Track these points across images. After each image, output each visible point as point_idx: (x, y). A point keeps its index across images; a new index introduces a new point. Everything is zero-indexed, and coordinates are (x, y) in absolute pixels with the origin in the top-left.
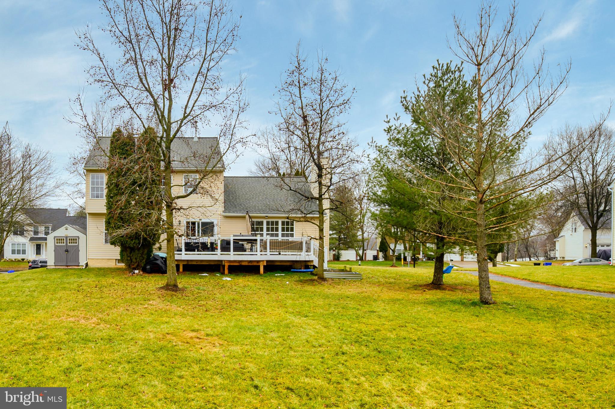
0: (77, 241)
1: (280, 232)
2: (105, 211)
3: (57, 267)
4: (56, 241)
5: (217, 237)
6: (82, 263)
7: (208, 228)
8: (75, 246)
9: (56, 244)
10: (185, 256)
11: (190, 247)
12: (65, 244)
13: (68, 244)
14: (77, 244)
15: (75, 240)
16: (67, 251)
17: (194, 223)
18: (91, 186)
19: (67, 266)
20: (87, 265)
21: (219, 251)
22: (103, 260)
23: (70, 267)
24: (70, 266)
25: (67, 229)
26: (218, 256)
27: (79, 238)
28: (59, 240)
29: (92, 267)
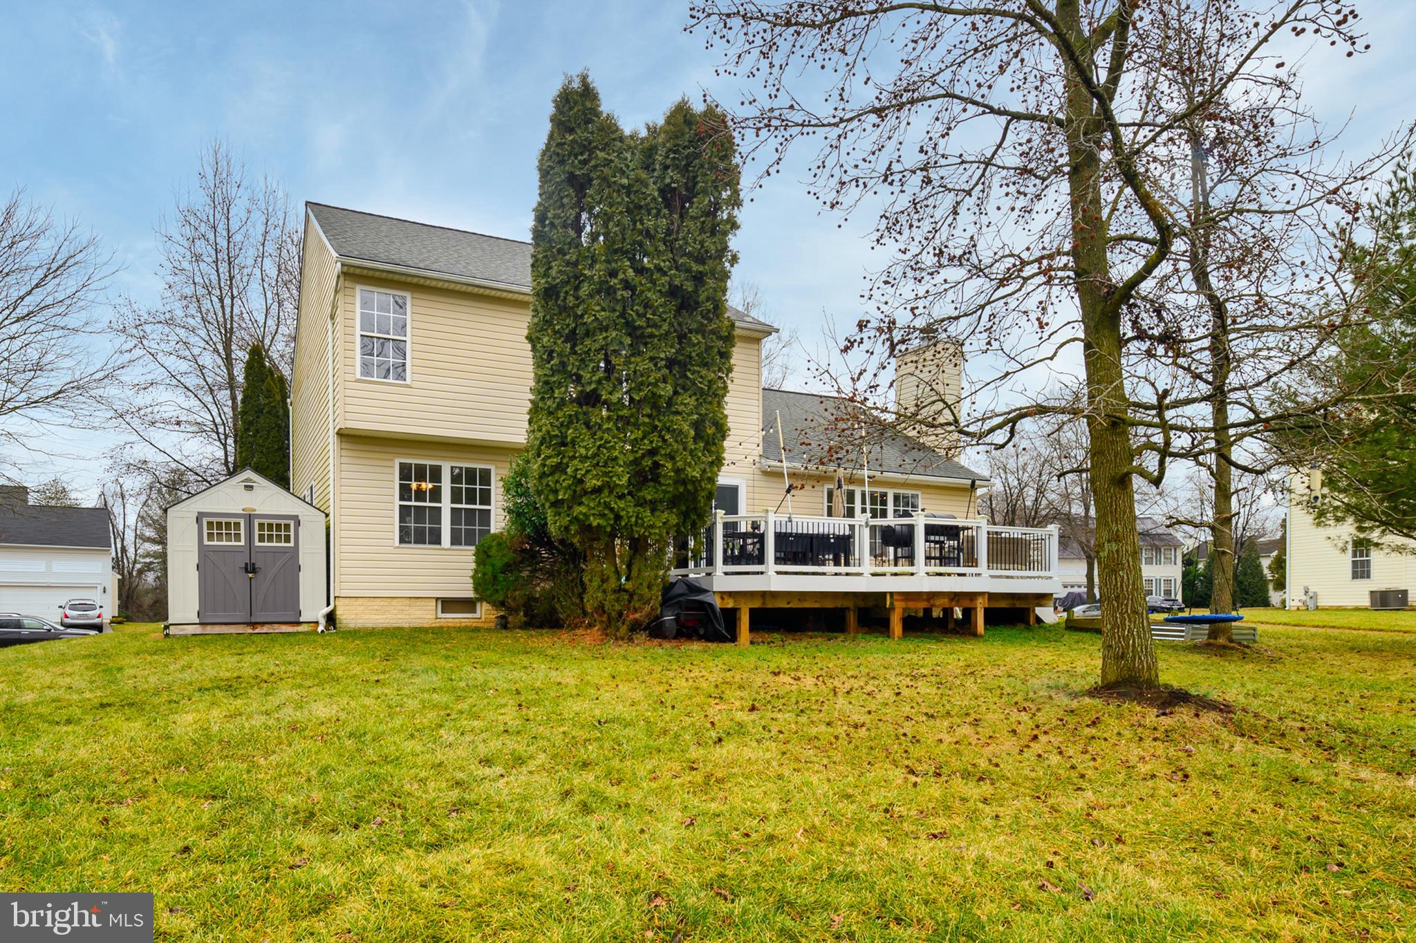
0: (292, 533)
3: (209, 629)
4: (205, 531)
8: (284, 551)
9: (206, 542)
12: (242, 543)
13: (257, 544)
14: (292, 544)
15: (282, 528)
16: (251, 568)
18: (358, 332)
19: (253, 625)
20: (331, 618)
21: (865, 564)
22: (394, 602)
23: (265, 629)
24: (263, 624)
25: (249, 488)
27: (298, 523)
28: (216, 525)
29: (352, 626)
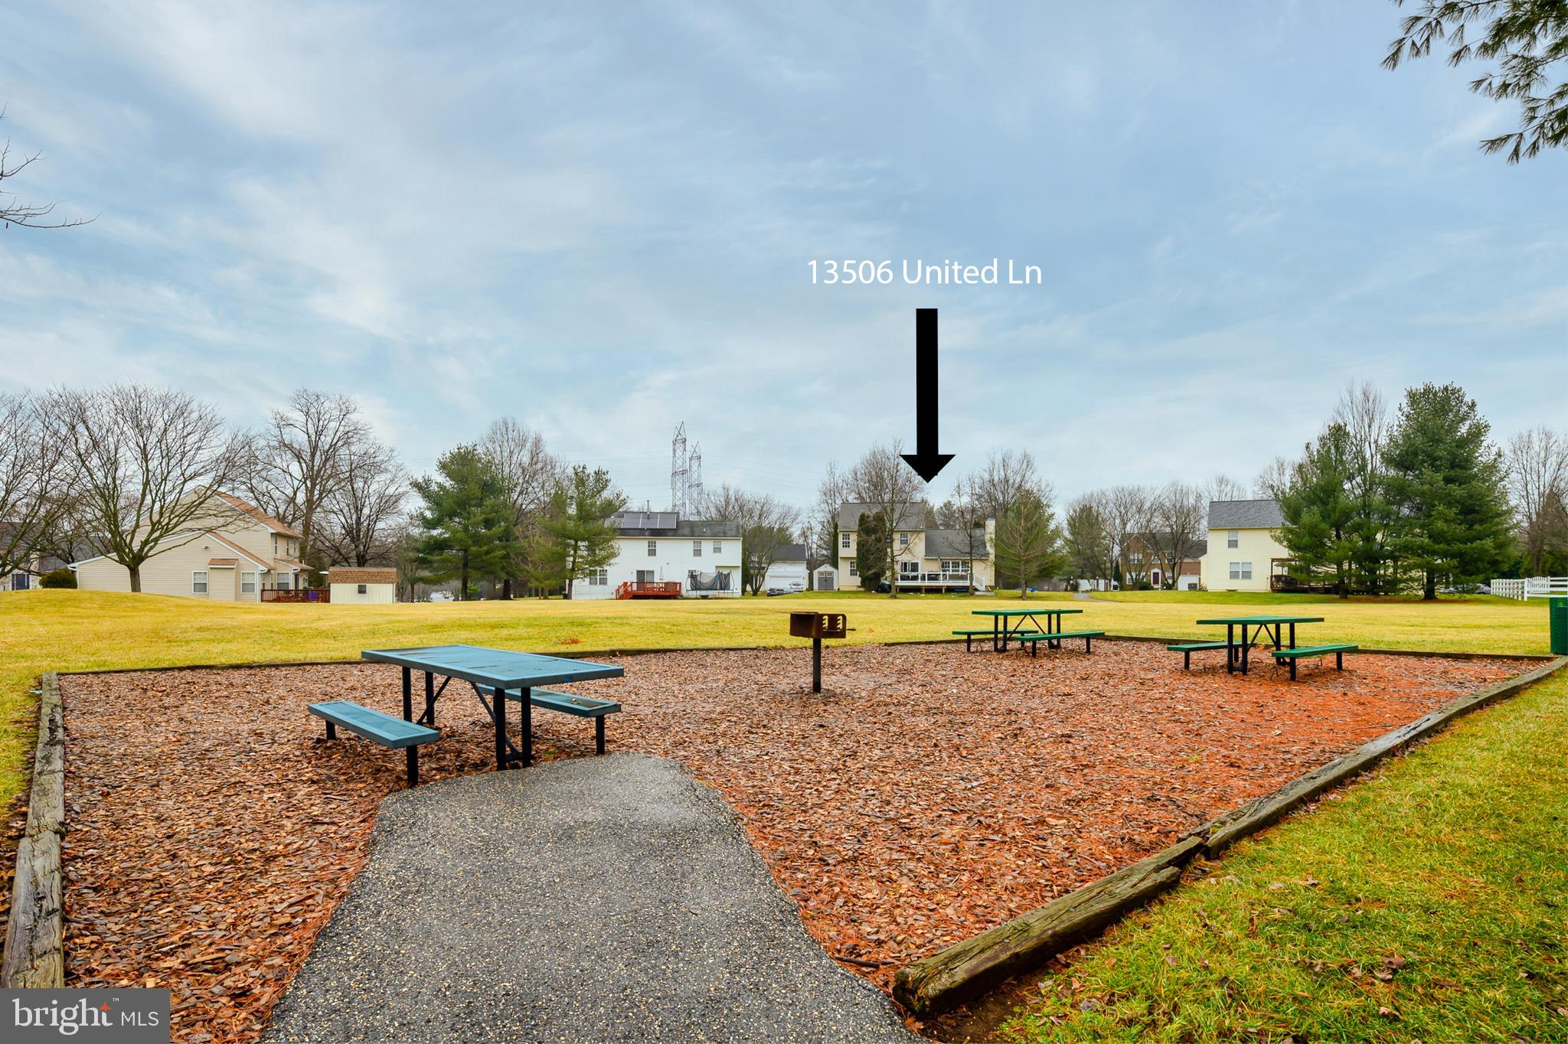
1: (951, 569)
2: (855, 556)
5: (920, 573)
6: (836, 588)
7: (915, 567)
8: (831, 577)
10: (900, 583)
11: (903, 578)
14: (833, 576)
15: (831, 573)
16: (826, 581)
17: (906, 564)
21: (919, 580)
22: (849, 586)
26: (918, 583)
27: (834, 573)
28: (821, 573)
29: (841, 590)
